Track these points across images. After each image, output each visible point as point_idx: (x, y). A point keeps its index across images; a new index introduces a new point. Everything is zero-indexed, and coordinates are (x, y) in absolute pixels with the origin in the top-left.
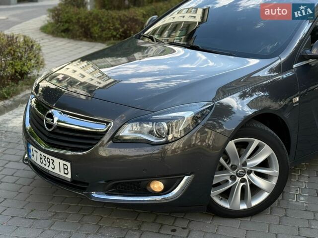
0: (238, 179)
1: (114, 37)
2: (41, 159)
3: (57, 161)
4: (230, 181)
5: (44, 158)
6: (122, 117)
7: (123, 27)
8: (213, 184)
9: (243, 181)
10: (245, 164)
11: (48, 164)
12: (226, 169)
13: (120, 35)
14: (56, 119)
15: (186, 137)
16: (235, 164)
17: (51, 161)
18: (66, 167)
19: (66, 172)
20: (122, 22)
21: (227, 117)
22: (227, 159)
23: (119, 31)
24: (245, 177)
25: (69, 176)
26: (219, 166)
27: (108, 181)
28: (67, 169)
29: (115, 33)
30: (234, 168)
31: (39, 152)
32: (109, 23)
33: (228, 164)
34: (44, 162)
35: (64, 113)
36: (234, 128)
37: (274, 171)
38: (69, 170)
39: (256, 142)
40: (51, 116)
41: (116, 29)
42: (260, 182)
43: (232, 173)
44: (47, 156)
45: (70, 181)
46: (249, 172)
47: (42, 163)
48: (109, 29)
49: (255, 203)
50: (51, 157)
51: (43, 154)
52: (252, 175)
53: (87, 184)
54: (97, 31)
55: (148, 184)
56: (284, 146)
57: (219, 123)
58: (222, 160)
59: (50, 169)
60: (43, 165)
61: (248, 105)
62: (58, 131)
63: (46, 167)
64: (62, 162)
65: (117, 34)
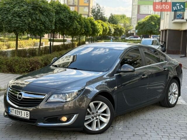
0: (95, 118)
1: (27, 71)
2: (16, 112)
3: (23, 112)
4: (92, 119)
5: (17, 111)
6: (50, 93)
7: (31, 66)
8: (85, 120)
9: (97, 119)
10: (97, 112)
11: (19, 114)
12: (90, 114)
13: (30, 70)
14: (23, 95)
15: (74, 100)
16: (94, 112)
17: (21, 112)
18: (27, 114)
19: (27, 116)
20: (31, 64)
21: (89, 93)
22: (91, 110)
23: (30, 68)
24: (98, 117)
25: (29, 117)
26: (87, 113)
27: (45, 118)
28: (28, 115)
29: (27, 69)
30: (93, 113)
31: (15, 109)
32: (24, 64)
33: (91, 112)
34: (17, 113)
35: (26, 93)
36: (92, 98)
37: (108, 115)
38: (29, 115)
39: (101, 103)
40: (21, 94)
41: (28, 67)
42: (103, 119)
43: (93, 116)
44: (19, 110)
45: (29, 119)
46: (99, 115)
47: (16, 114)
48: (24, 67)
49: (102, 128)
50: (20, 111)
51: (16, 110)
52: (100, 116)
53: (36, 120)
54: (17, 68)
55: (61, 118)
56: (112, 104)
57: (86, 96)
58: (88, 110)
59: (20, 116)
60: (16, 115)
61: (95, 88)
62: (24, 100)
63: (18, 115)
64: (26, 112)
65: (29, 69)
